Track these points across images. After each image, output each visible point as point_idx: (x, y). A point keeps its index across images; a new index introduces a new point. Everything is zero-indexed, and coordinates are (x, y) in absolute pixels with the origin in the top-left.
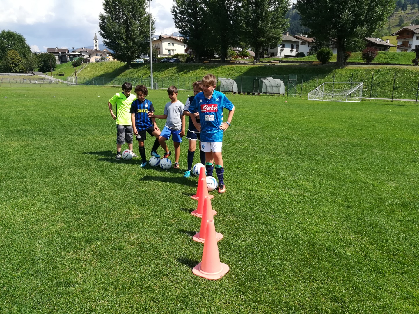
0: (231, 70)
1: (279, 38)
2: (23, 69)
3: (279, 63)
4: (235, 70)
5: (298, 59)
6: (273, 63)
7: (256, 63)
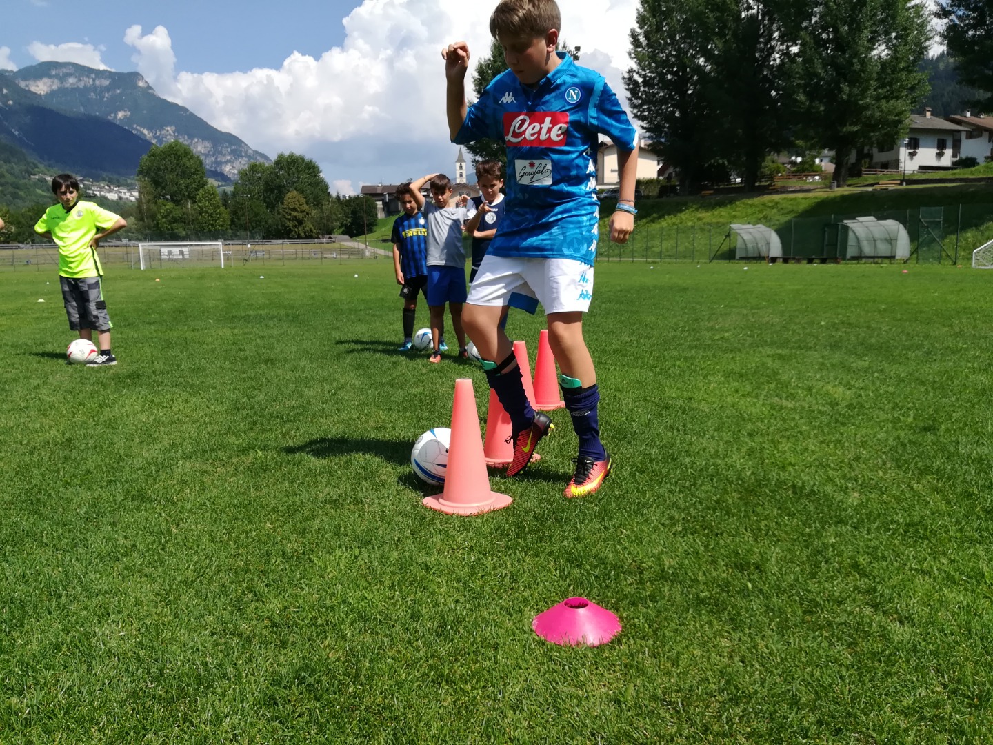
0: (770, 207)
1: (900, 122)
2: (312, 231)
3: (901, 184)
4: (780, 206)
5: (955, 174)
6: (884, 187)
7: (837, 189)
